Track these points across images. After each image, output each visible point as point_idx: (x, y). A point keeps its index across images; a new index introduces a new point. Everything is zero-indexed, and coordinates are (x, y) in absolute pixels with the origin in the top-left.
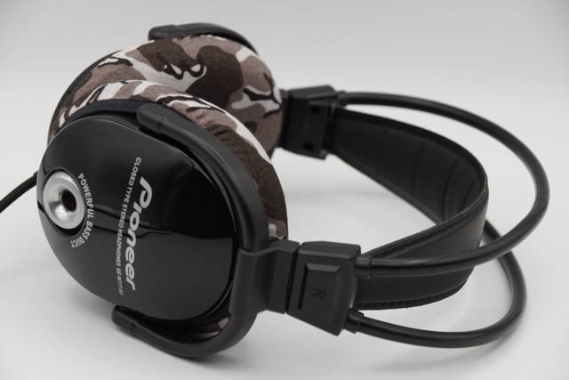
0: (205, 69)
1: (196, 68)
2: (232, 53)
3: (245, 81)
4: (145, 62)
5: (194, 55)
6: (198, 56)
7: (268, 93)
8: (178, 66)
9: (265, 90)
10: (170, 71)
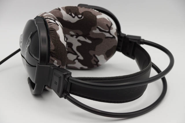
0: (83, 17)
1: (80, 16)
2: (96, 15)
3: (97, 24)
4: (65, 11)
5: (81, 12)
6: (82, 13)
7: (107, 31)
8: (74, 14)
9: (106, 29)
10: (71, 15)
